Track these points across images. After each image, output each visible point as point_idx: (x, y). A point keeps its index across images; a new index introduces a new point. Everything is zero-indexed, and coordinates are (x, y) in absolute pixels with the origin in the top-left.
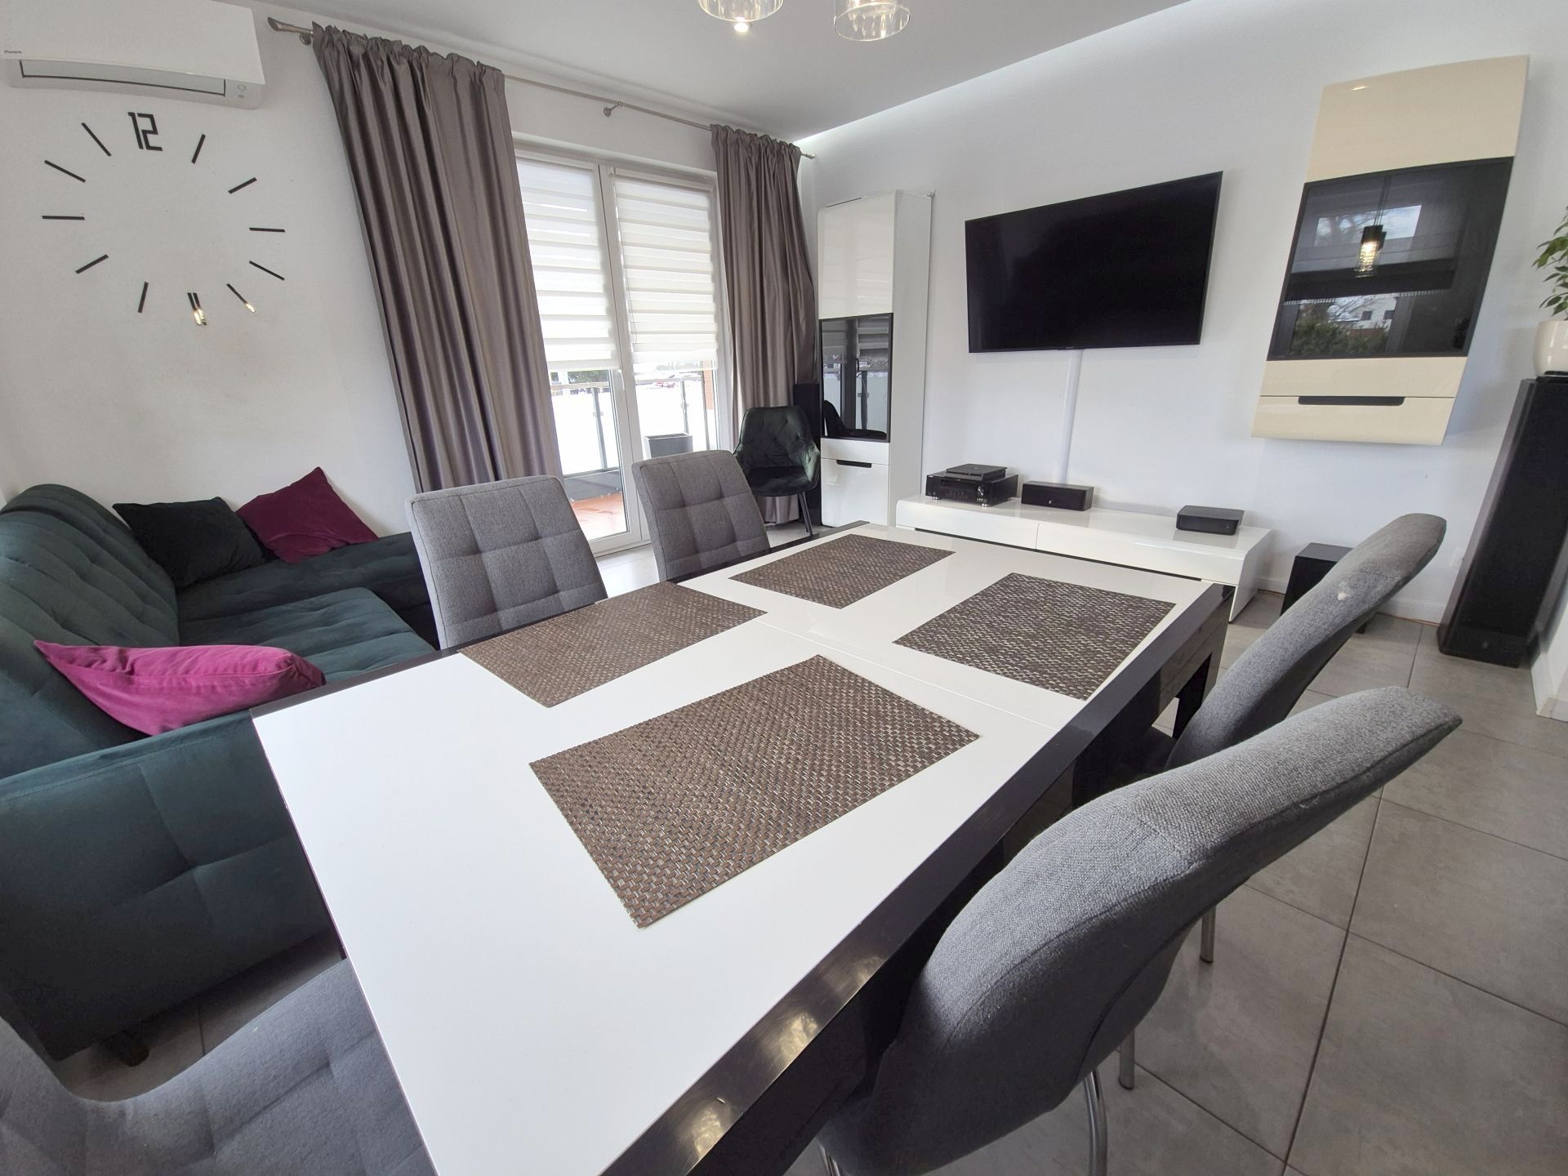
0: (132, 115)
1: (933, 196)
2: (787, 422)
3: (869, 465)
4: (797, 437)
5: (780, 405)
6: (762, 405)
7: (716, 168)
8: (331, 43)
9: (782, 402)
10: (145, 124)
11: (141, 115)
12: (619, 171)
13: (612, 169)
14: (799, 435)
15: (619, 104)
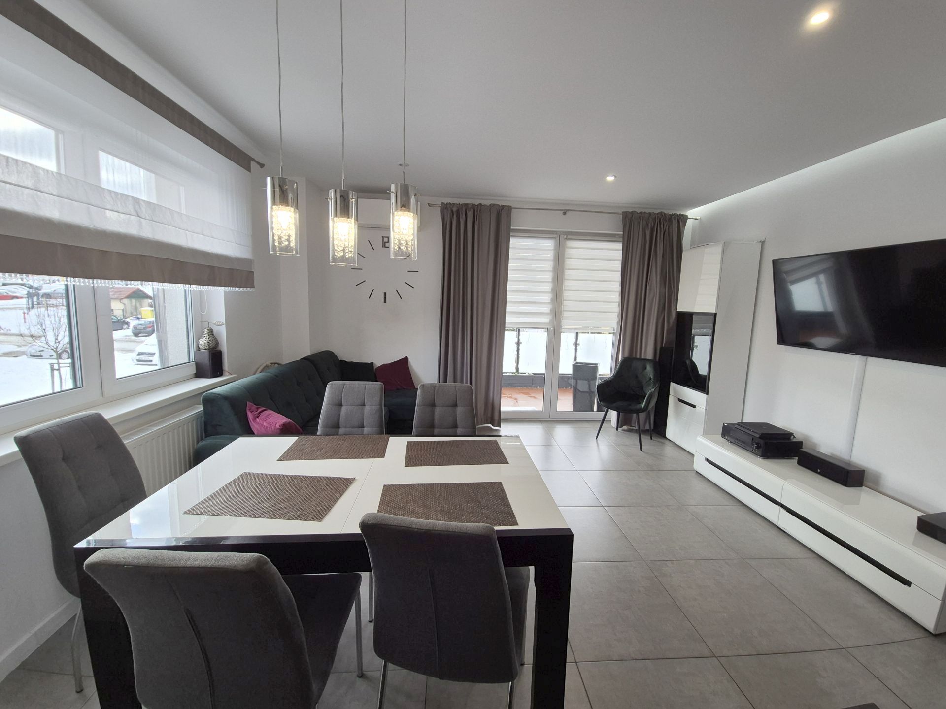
0: (383, 237)
1: (763, 243)
2: (646, 368)
3: (694, 406)
4: (651, 379)
5: (648, 358)
6: (634, 356)
7: (622, 231)
8: (447, 208)
9: (650, 355)
10: (386, 240)
11: (385, 237)
12: (569, 237)
13: (566, 236)
14: (652, 377)
15: (569, 210)
